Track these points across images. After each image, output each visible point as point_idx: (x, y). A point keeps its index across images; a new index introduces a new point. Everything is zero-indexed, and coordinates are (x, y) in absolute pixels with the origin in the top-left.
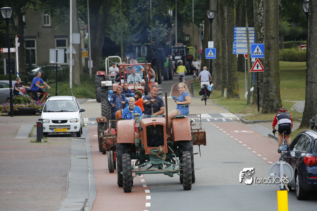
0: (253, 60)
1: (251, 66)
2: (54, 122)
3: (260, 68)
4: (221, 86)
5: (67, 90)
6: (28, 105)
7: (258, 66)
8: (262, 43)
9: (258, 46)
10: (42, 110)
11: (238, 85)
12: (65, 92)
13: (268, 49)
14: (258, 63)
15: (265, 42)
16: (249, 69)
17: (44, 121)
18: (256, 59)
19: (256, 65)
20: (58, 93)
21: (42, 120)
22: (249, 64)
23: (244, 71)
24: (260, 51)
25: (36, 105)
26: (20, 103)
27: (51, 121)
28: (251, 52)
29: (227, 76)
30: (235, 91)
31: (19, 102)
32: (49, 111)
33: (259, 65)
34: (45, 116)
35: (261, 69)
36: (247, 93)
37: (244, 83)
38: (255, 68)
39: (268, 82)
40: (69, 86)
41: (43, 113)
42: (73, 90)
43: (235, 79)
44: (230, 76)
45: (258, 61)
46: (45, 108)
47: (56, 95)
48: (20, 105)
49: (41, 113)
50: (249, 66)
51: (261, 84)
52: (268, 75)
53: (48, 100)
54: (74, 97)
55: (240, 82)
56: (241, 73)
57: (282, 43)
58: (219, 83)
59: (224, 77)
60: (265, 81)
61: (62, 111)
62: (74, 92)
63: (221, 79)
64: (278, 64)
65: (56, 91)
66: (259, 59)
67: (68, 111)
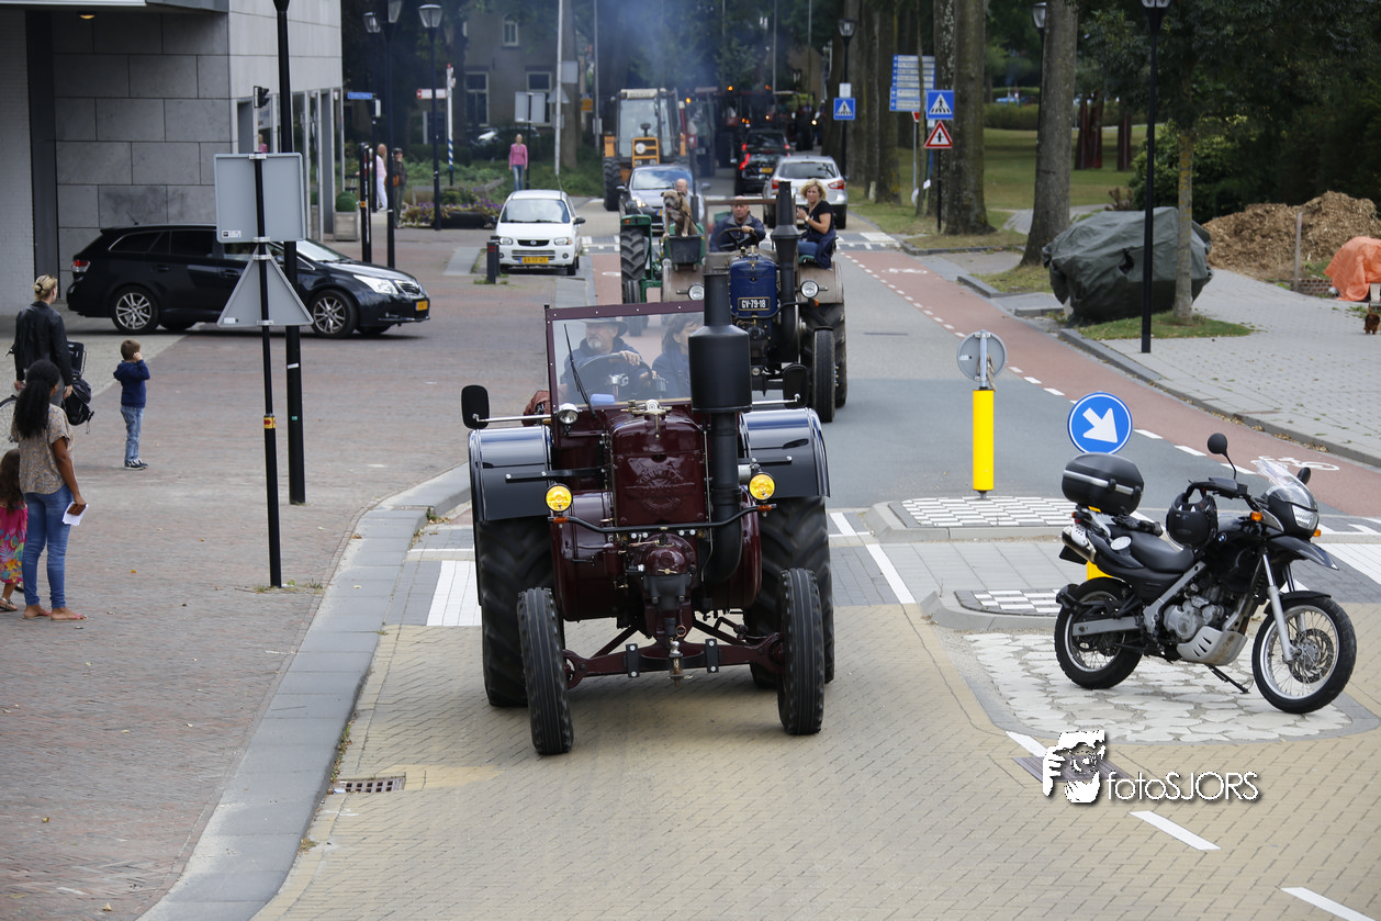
0: (931, 123)
1: (926, 137)
2: (522, 242)
3: (944, 141)
4: (863, 177)
5: (549, 178)
6: (470, 207)
7: (940, 137)
8: (949, 88)
9: (941, 96)
10: (497, 218)
11: (898, 175)
12: (544, 183)
13: (960, 103)
14: (940, 130)
15: (957, 88)
16: (922, 142)
17: (501, 241)
18: (937, 121)
19: (937, 135)
20: (531, 185)
21: (498, 238)
22: (922, 132)
23: (911, 148)
24: (945, 106)
25: (486, 208)
26: (454, 204)
27: (516, 242)
28: (926, 108)
29: (878, 157)
30: (893, 188)
31: (452, 200)
32: (512, 222)
33: (942, 135)
34: (503, 230)
35: (947, 143)
36: (916, 192)
37: (911, 172)
38: (935, 141)
39: (959, 170)
40: (553, 171)
41: (500, 224)
42: (561, 179)
43: (895, 163)
44: (883, 157)
45: (940, 125)
46: (505, 214)
47: (528, 187)
48: (454, 207)
49: (496, 224)
50: (923, 137)
51: (946, 174)
52: (961, 156)
53: (509, 198)
54: (564, 194)
55: (902, 169)
56: (905, 151)
57: (988, 90)
58: (860, 171)
59: (870, 159)
60: (954, 168)
61: (538, 222)
62: (564, 182)
63: (864, 161)
64: (981, 134)
65: (528, 179)
66: (944, 121)
67: (550, 222)
